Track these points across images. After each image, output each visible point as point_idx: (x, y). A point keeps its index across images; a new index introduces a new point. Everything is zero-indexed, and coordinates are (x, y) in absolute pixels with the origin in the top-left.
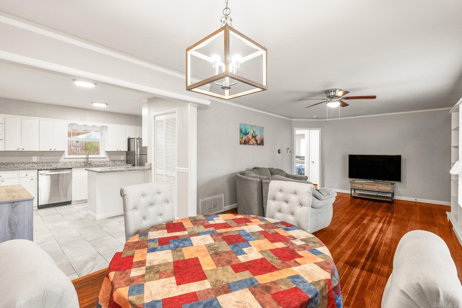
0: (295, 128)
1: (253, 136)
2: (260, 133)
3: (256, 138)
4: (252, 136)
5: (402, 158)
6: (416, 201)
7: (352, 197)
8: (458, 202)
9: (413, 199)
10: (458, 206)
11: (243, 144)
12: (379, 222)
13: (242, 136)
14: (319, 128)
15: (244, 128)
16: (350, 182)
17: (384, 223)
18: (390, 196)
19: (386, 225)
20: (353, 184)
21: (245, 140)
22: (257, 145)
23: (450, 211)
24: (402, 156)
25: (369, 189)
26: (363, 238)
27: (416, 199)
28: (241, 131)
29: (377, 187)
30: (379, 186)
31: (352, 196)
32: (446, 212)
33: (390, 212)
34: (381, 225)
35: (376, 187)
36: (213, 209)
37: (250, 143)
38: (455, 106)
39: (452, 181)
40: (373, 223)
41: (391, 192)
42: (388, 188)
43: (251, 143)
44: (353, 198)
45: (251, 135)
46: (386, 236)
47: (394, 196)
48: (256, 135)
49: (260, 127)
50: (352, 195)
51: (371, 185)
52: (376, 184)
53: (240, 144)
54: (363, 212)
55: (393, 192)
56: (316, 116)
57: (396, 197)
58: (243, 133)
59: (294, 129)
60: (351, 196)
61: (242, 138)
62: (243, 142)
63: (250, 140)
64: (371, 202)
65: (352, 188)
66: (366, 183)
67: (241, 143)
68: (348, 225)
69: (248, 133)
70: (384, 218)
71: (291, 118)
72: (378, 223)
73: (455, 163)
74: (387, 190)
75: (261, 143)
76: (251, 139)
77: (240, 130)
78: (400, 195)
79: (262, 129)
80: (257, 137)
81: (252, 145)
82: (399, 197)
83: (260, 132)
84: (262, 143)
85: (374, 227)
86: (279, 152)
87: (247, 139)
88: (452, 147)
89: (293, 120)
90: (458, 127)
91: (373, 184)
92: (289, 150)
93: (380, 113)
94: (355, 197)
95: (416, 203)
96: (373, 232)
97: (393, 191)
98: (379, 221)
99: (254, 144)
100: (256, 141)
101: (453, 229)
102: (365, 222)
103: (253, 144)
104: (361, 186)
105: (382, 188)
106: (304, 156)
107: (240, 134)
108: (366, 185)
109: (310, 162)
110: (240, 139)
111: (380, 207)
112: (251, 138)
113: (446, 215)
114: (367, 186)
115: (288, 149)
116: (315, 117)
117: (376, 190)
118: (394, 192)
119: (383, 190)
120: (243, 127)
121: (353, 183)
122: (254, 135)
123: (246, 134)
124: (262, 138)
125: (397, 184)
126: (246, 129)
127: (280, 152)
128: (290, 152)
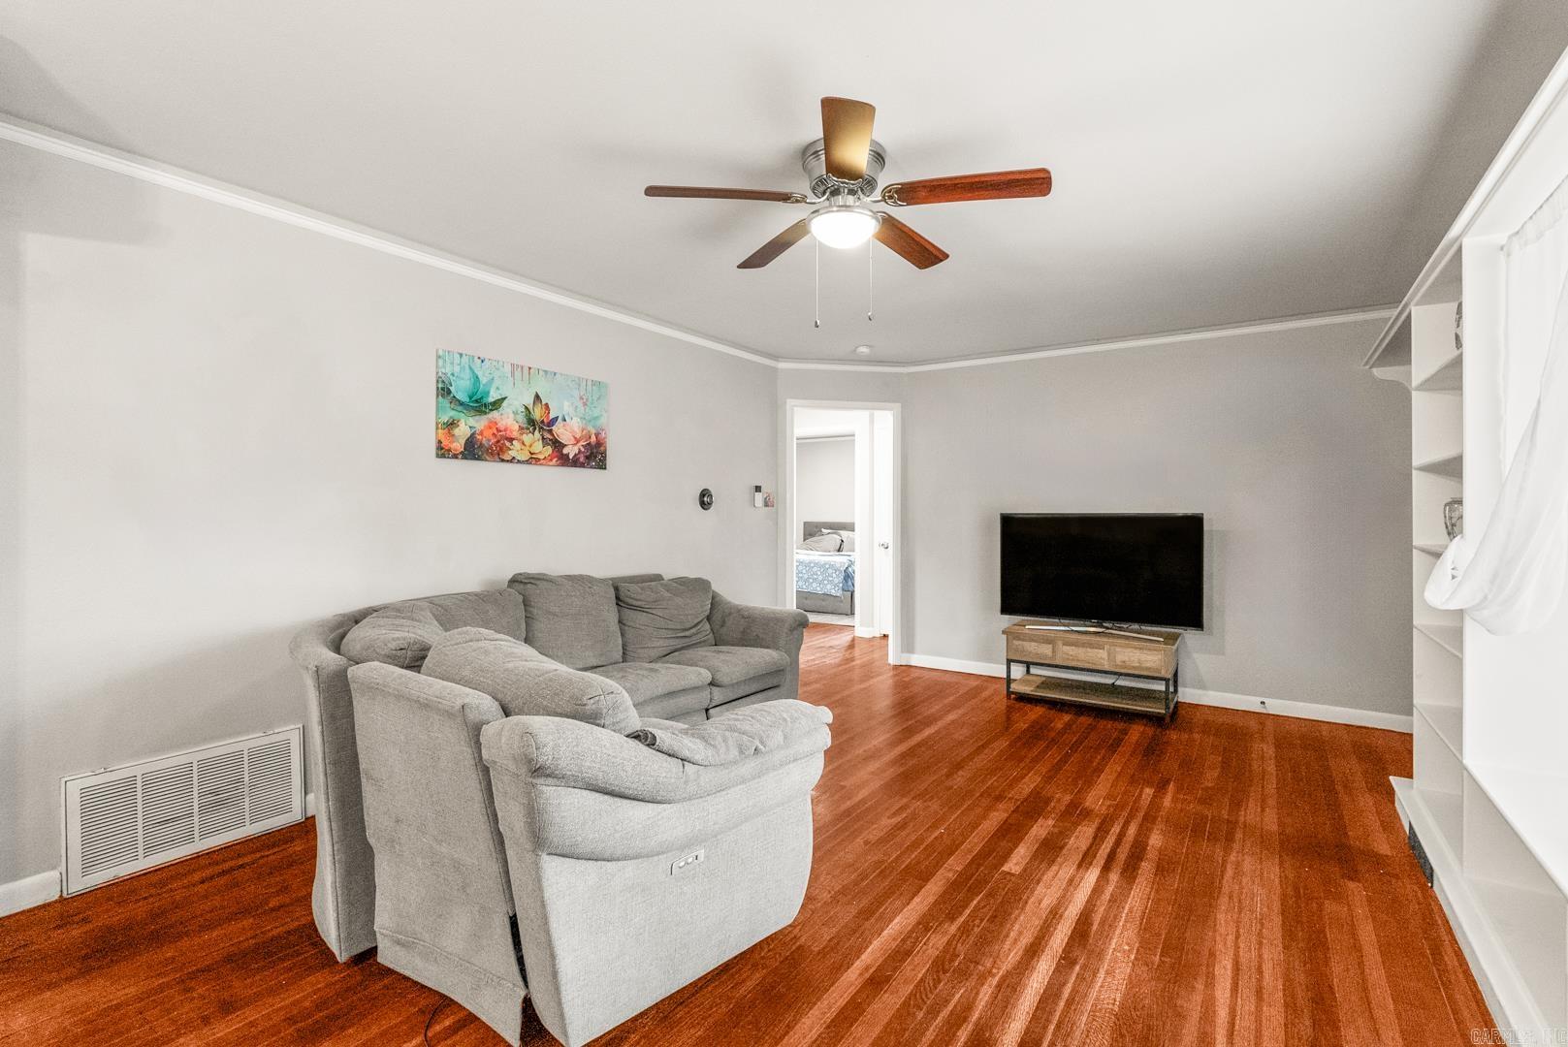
0: (790, 402)
1: (532, 422)
2: (581, 408)
3: (550, 431)
4: (522, 419)
5: (1206, 528)
6: (1265, 712)
7: (1013, 696)
8: (1461, 754)
9: (1248, 703)
10: (1465, 773)
11: (455, 457)
12: (1086, 861)
13: (453, 413)
14: (892, 405)
15: (467, 374)
16: (1004, 632)
17: (1106, 868)
18: (1161, 687)
19: (1114, 877)
20: (1016, 642)
21: (473, 435)
22: (563, 465)
23: (1408, 774)
24: (1205, 517)
25: (1078, 660)
26: (967, 1008)
27: (1263, 703)
28: (444, 391)
29: (1109, 655)
30: (1118, 649)
31: (1013, 693)
32: (1391, 778)
33: (1149, 784)
34: (1092, 876)
35: (1103, 654)
36: (196, 819)
37: (512, 453)
38: (1440, 247)
39: (1415, 632)
40: (1054, 868)
41: (1163, 674)
42: (1150, 658)
43: (516, 450)
44: (1016, 699)
45: (515, 413)
46: (1093, 994)
47: (1180, 689)
48: (552, 416)
49: (578, 382)
50: (1014, 687)
51: (1083, 645)
52: (1105, 640)
53: (438, 456)
54: (1028, 785)
55: (1170, 676)
56: (870, 347)
57: (1187, 695)
58: (461, 404)
59: (788, 407)
60: (1009, 693)
61: (452, 425)
62: (458, 446)
63: (511, 440)
64: (1085, 720)
65: (1010, 657)
66: (1068, 635)
67: (443, 452)
68: (917, 900)
69: (497, 404)
70: (1116, 829)
71: (775, 357)
72: (1080, 866)
73: (1446, 547)
74: (1148, 665)
75: (587, 458)
76: (515, 434)
77: (438, 381)
78: (1201, 685)
79: (594, 391)
80: (558, 429)
81: (527, 462)
82: (1200, 692)
83: (580, 404)
84: (594, 455)
85: (1048, 902)
86: (705, 500)
87: (488, 433)
88: (1414, 472)
89: (782, 365)
90: (1457, 363)
91: (1094, 639)
92: (759, 497)
93: (1123, 337)
94: (1023, 698)
95: (1262, 718)
96: (1033, 951)
97: (1174, 665)
98: (1085, 855)
99: (538, 460)
100: (557, 445)
101: (1436, 888)
102: (1014, 865)
103: (533, 460)
104: (1046, 650)
105: (1126, 659)
106: (853, 524)
107: (437, 402)
108: (1066, 643)
109: (876, 545)
110: (437, 428)
111: (1114, 747)
112: (516, 427)
113: (1390, 793)
114: (1066, 648)
115: (758, 489)
116: (864, 350)
117: (1107, 668)
118: (1176, 675)
119: (1134, 668)
120: (457, 369)
121: (1018, 637)
122: (538, 414)
123: (480, 405)
124: (597, 435)
125: (1190, 637)
126: (484, 380)
127: (710, 504)
128: (766, 505)
